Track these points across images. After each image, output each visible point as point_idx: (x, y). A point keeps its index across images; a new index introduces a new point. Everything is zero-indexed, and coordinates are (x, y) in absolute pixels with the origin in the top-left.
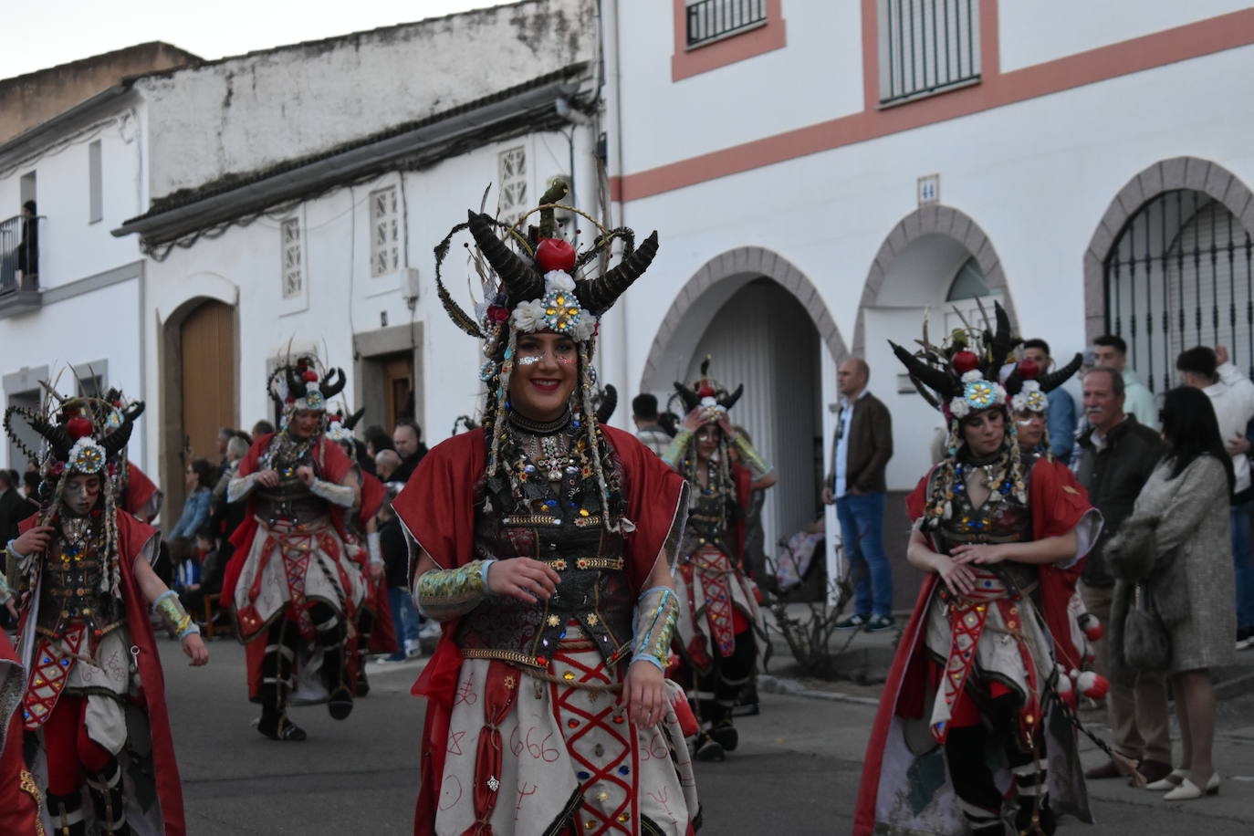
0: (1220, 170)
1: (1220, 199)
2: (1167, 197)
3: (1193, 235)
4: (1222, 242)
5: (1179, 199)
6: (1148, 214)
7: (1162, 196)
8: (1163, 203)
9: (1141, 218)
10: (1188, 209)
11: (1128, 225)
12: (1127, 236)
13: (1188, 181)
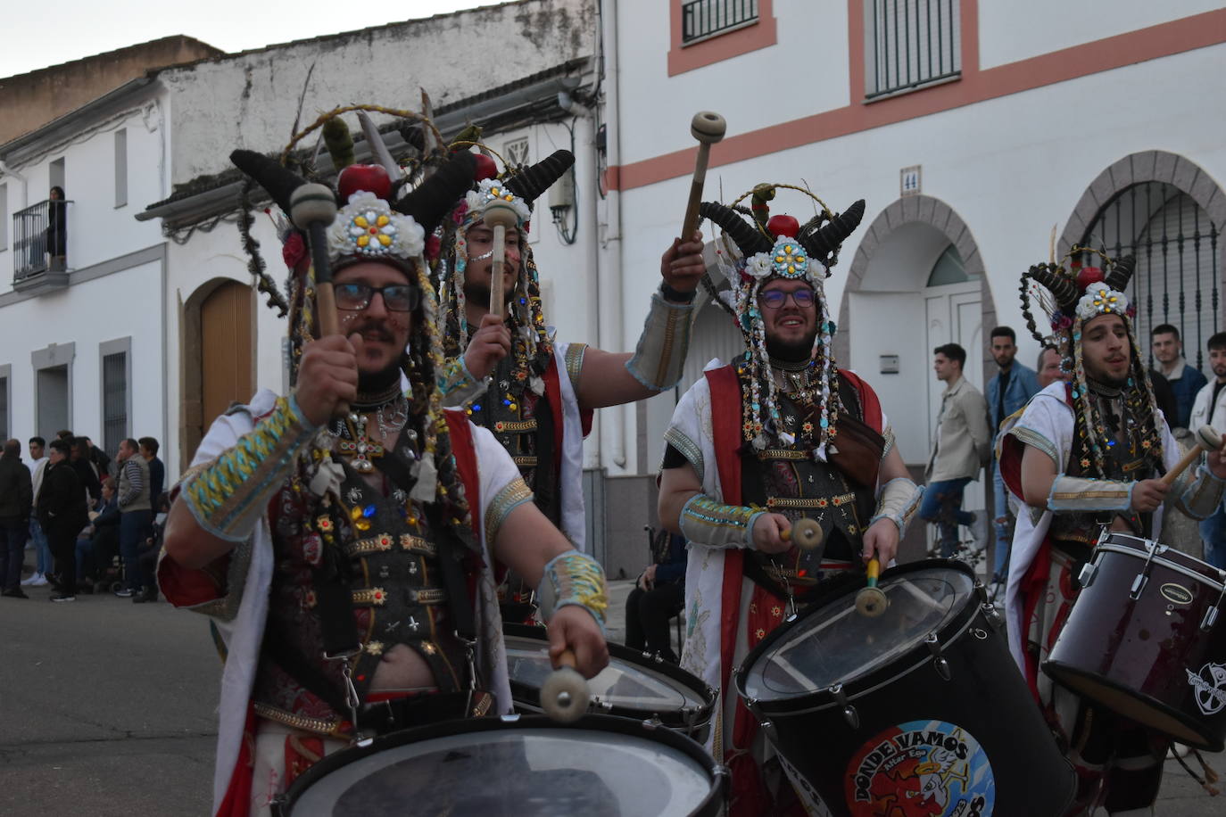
0: (1187, 163)
1: (1187, 191)
2: (1137, 189)
3: (1161, 225)
4: (1189, 232)
5: (1148, 191)
6: (1118, 204)
7: (1132, 186)
8: (1133, 195)
9: (1113, 207)
10: (1157, 202)
11: (1100, 215)
12: (1099, 223)
13: (1158, 173)
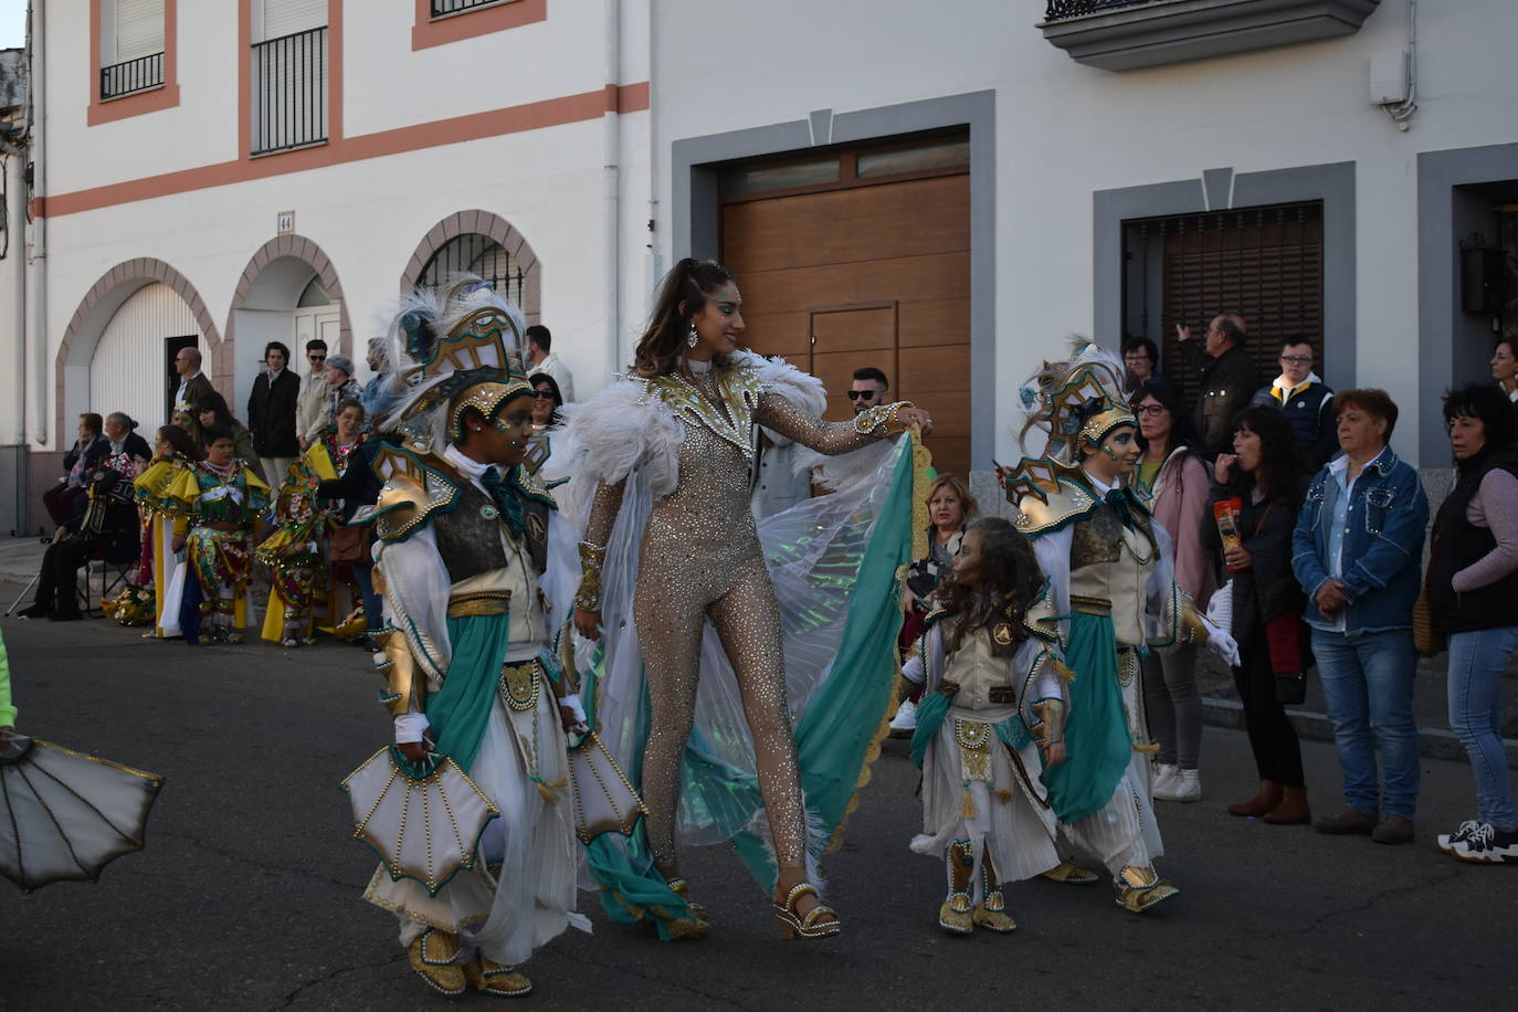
0: (502, 221)
1: (501, 243)
2: (463, 239)
3: (481, 267)
4: (501, 274)
5: (471, 240)
6: (448, 250)
7: (459, 237)
8: (460, 243)
9: (444, 252)
10: (477, 249)
11: (434, 258)
12: (433, 265)
13: (479, 227)
